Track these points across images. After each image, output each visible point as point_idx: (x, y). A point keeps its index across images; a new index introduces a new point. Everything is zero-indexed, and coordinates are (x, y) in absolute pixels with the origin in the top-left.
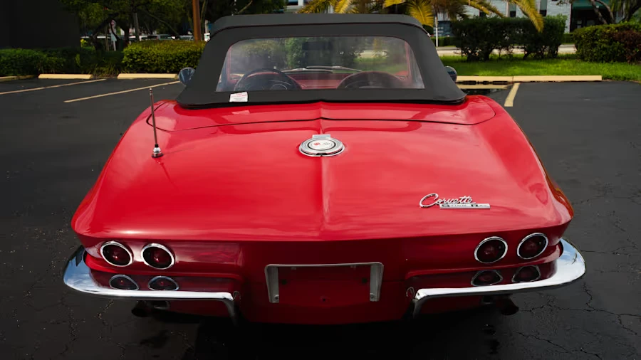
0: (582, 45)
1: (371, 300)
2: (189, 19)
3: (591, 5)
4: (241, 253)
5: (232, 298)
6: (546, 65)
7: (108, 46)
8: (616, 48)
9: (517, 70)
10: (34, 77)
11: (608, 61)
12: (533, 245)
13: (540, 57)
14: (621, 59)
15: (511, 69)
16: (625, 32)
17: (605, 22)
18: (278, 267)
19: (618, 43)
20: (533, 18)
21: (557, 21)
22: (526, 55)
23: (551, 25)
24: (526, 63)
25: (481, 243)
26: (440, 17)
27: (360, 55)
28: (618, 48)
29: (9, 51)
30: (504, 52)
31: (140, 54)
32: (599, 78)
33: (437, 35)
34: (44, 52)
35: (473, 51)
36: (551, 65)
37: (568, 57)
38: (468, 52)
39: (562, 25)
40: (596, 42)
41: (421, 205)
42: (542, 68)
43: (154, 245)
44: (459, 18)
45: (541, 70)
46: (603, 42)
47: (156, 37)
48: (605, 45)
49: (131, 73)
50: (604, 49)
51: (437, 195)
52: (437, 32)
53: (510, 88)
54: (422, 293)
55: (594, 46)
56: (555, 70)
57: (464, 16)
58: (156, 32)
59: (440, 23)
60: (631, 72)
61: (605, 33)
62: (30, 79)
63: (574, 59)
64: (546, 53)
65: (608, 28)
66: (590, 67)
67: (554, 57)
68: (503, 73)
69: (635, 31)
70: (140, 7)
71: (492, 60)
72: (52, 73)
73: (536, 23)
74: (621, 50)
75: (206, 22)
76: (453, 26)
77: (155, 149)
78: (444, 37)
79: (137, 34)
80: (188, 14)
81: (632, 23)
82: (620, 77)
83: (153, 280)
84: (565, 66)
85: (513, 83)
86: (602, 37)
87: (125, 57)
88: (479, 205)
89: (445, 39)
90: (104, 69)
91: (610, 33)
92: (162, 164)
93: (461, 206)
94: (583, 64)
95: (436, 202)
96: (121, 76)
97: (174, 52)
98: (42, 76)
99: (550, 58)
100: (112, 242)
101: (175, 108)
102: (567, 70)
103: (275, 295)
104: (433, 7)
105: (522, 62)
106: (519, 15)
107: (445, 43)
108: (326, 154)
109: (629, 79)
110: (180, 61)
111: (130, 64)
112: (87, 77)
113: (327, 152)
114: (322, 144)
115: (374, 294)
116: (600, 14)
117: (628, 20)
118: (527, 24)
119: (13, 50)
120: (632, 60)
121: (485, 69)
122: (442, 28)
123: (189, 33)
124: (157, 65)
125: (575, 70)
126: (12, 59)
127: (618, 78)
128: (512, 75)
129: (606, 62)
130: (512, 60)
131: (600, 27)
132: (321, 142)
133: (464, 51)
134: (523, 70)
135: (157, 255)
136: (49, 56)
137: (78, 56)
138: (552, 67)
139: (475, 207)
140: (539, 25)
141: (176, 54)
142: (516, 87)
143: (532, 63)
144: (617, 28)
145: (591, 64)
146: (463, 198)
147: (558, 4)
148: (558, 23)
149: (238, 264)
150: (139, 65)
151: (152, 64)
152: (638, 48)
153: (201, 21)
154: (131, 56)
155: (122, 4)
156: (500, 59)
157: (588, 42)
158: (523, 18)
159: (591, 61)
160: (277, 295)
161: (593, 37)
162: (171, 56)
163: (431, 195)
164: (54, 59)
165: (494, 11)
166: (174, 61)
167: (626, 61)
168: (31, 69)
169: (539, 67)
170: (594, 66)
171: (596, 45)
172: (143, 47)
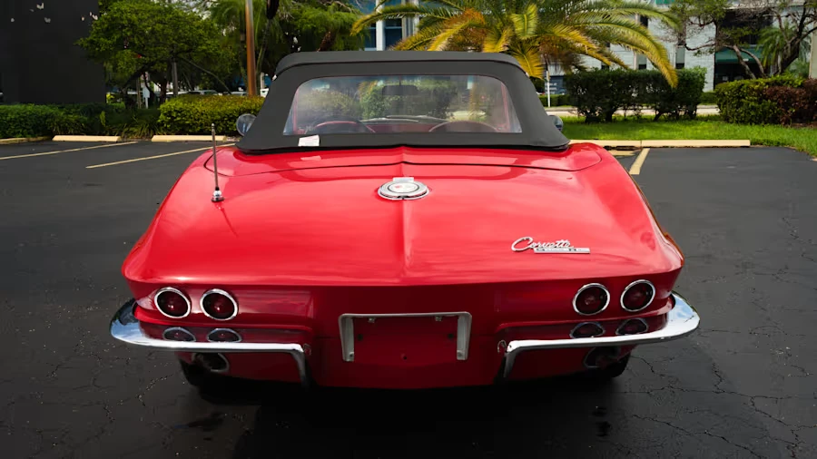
0: (725, 103)
1: (459, 358)
2: (242, 70)
3: (736, 58)
4: (312, 304)
5: (302, 350)
6: (682, 128)
7: (139, 103)
8: (766, 108)
9: (647, 133)
10: (47, 140)
11: (758, 123)
12: (639, 295)
13: (675, 118)
14: (774, 121)
15: (639, 132)
16: (777, 88)
17: (753, 75)
18: (354, 318)
19: (769, 101)
20: (665, 71)
21: (694, 74)
22: (657, 116)
23: (687, 79)
24: (656, 124)
25: (580, 291)
26: (552, 71)
27: (452, 115)
28: (770, 108)
29: (18, 107)
30: (630, 112)
31: (180, 111)
32: (747, 143)
33: (549, 92)
34: (61, 108)
35: (593, 111)
36: (687, 128)
37: (709, 119)
38: (586, 112)
39: (701, 80)
40: (743, 100)
41: (513, 249)
42: (677, 131)
43: (215, 291)
44: (575, 71)
45: (675, 133)
46: (751, 101)
47: (199, 93)
48: (753, 104)
49: (168, 134)
50: (753, 108)
51: (531, 239)
52: (548, 89)
53: (637, 154)
54: (514, 345)
55: (740, 105)
56: (692, 133)
57: (581, 69)
58: (198, 88)
59: (553, 78)
60: (786, 137)
61: (753, 89)
62: (42, 141)
63: (716, 120)
64: (682, 113)
65: (757, 83)
66: (735, 131)
67: (692, 117)
68: (629, 137)
69: (789, 87)
70: (181, 55)
71: (615, 121)
72: (71, 134)
73: (668, 76)
74: (773, 110)
75: (262, 75)
76: (568, 81)
77: (216, 193)
78: (557, 95)
79: (175, 90)
80: (241, 64)
81: (786, 77)
82: (772, 142)
83: (213, 332)
84: (704, 129)
85: (642, 148)
86: (749, 94)
87: (162, 115)
88: (577, 249)
89: (559, 97)
90: (136, 130)
91: (758, 90)
92: (223, 210)
93: (558, 250)
94: (727, 127)
95: (530, 246)
96: (156, 138)
97: (222, 109)
98: (57, 138)
99: (687, 119)
100: (169, 289)
101: (235, 155)
102: (707, 134)
103: (349, 352)
104: (542, 56)
105: (652, 124)
106: (650, 67)
107: (558, 102)
108: (408, 197)
109: (783, 144)
110: (230, 120)
111: (168, 123)
112: (115, 139)
113: (409, 195)
114: (403, 186)
115: (462, 350)
116: (747, 67)
117: (781, 74)
118: (657, 79)
119: (23, 106)
120: (787, 122)
121: (607, 132)
122: (555, 84)
123: (240, 89)
124: (201, 125)
125: (717, 133)
126: (21, 117)
127: (770, 143)
128: (641, 139)
129: (756, 124)
130: (640, 121)
131: (747, 82)
132: (403, 185)
133: (581, 110)
134: (653, 133)
135: (218, 304)
136: (68, 113)
137: (103, 113)
138: (689, 130)
139: (573, 251)
140: (672, 79)
141: (224, 112)
142: (645, 152)
143: (665, 125)
144: (767, 83)
145: (737, 127)
146: (559, 242)
147: (696, 54)
148: (696, 77)
149: (309, 315)
150: (179, 125)
151: (194, 124)
152: (794, 107)
153: (256, 72)
154: (169, 114)
155: (159, 51)
156: (625, 120)
157: (733, 100)
158: (653, 71)
159: (737, 122)
160: (352, 353)
161: (739, 95)
162: (219, 114)
163: (525, 238)
164: (73, 118)
165: (617, 62)
166: (222, 120)
167: (780, 123)
168: (43, 129)
169: (673, 130)
170: (740, 129)
171: (742, 103)
172: (184, 103)
